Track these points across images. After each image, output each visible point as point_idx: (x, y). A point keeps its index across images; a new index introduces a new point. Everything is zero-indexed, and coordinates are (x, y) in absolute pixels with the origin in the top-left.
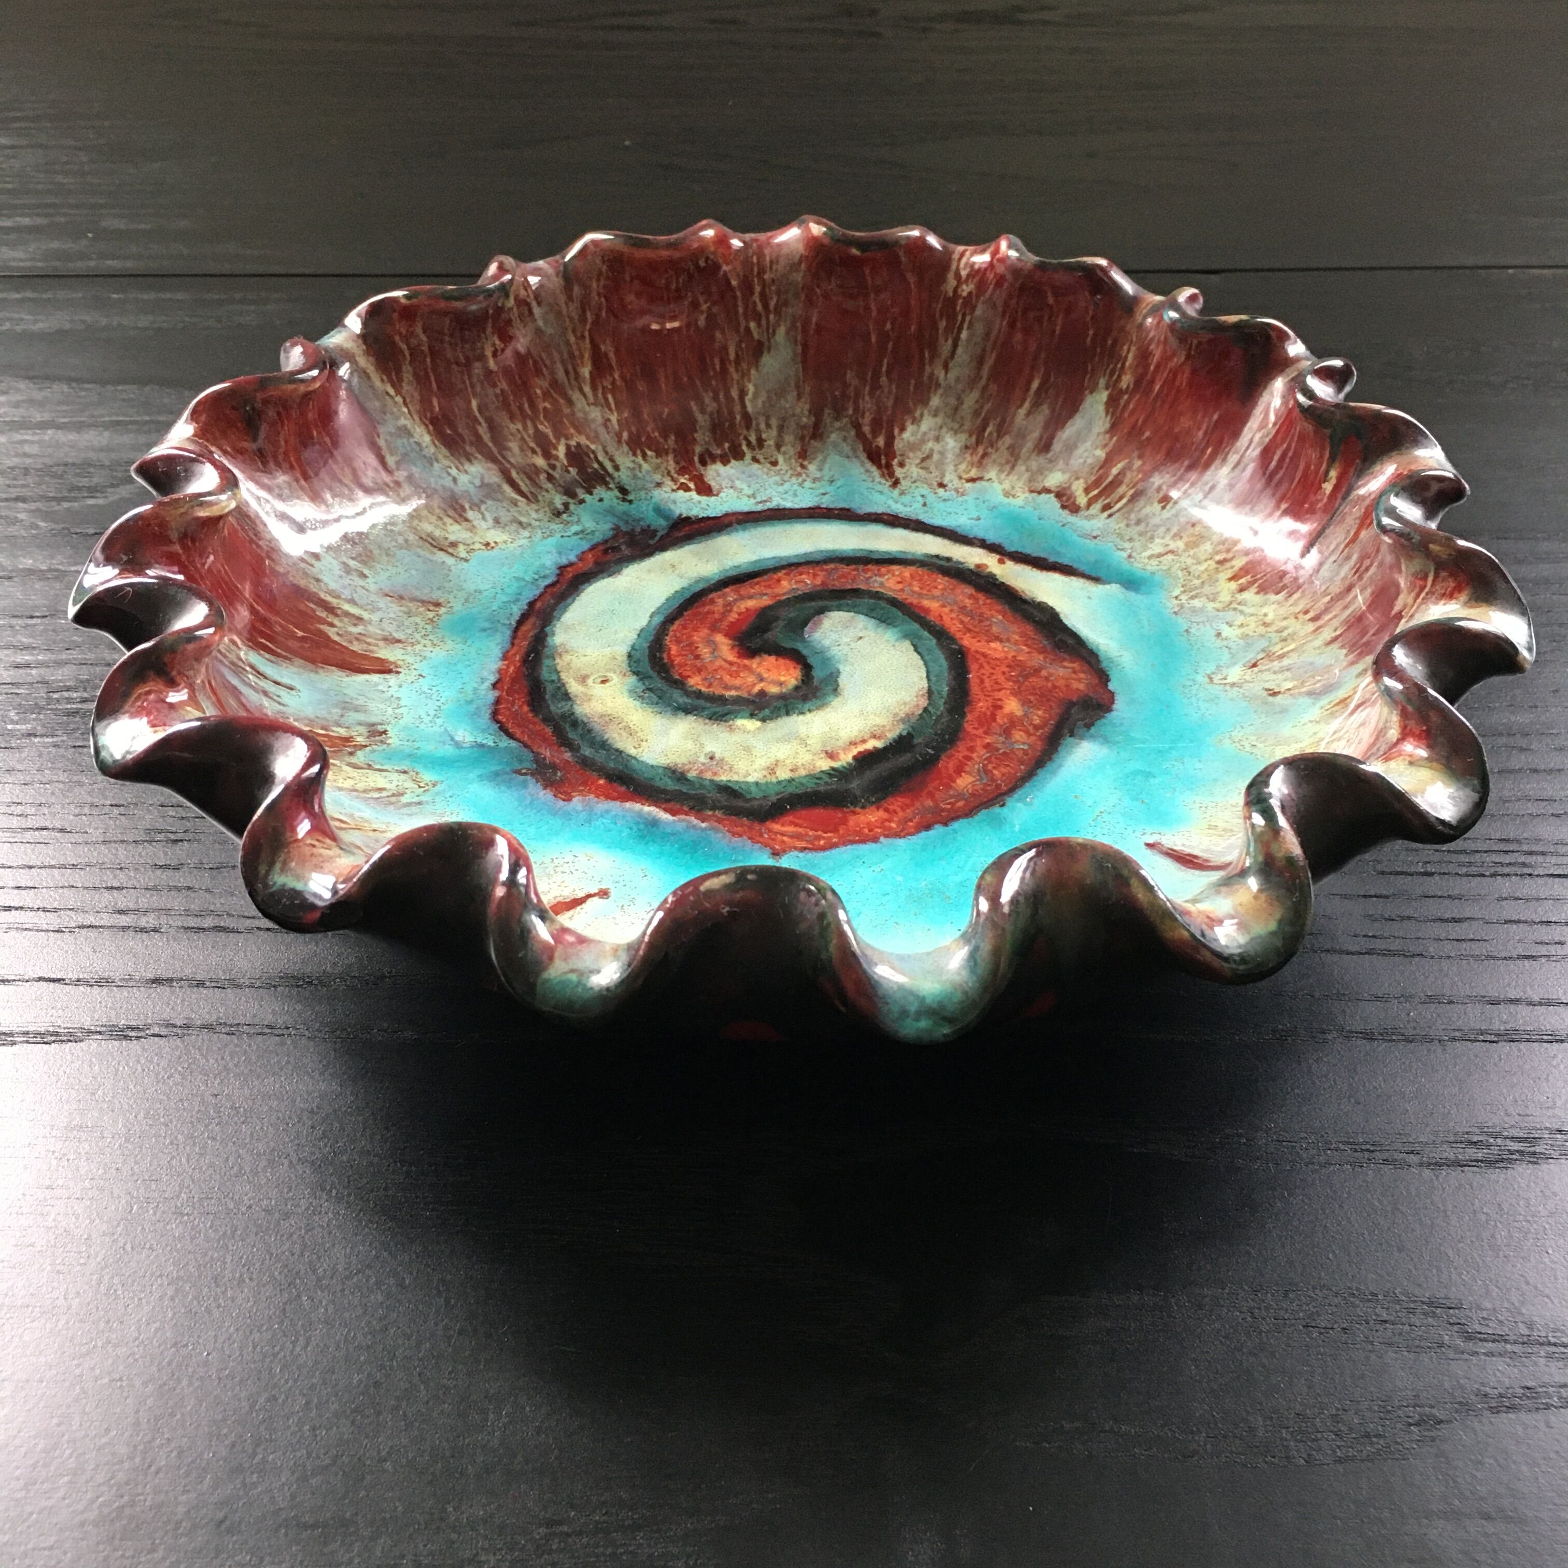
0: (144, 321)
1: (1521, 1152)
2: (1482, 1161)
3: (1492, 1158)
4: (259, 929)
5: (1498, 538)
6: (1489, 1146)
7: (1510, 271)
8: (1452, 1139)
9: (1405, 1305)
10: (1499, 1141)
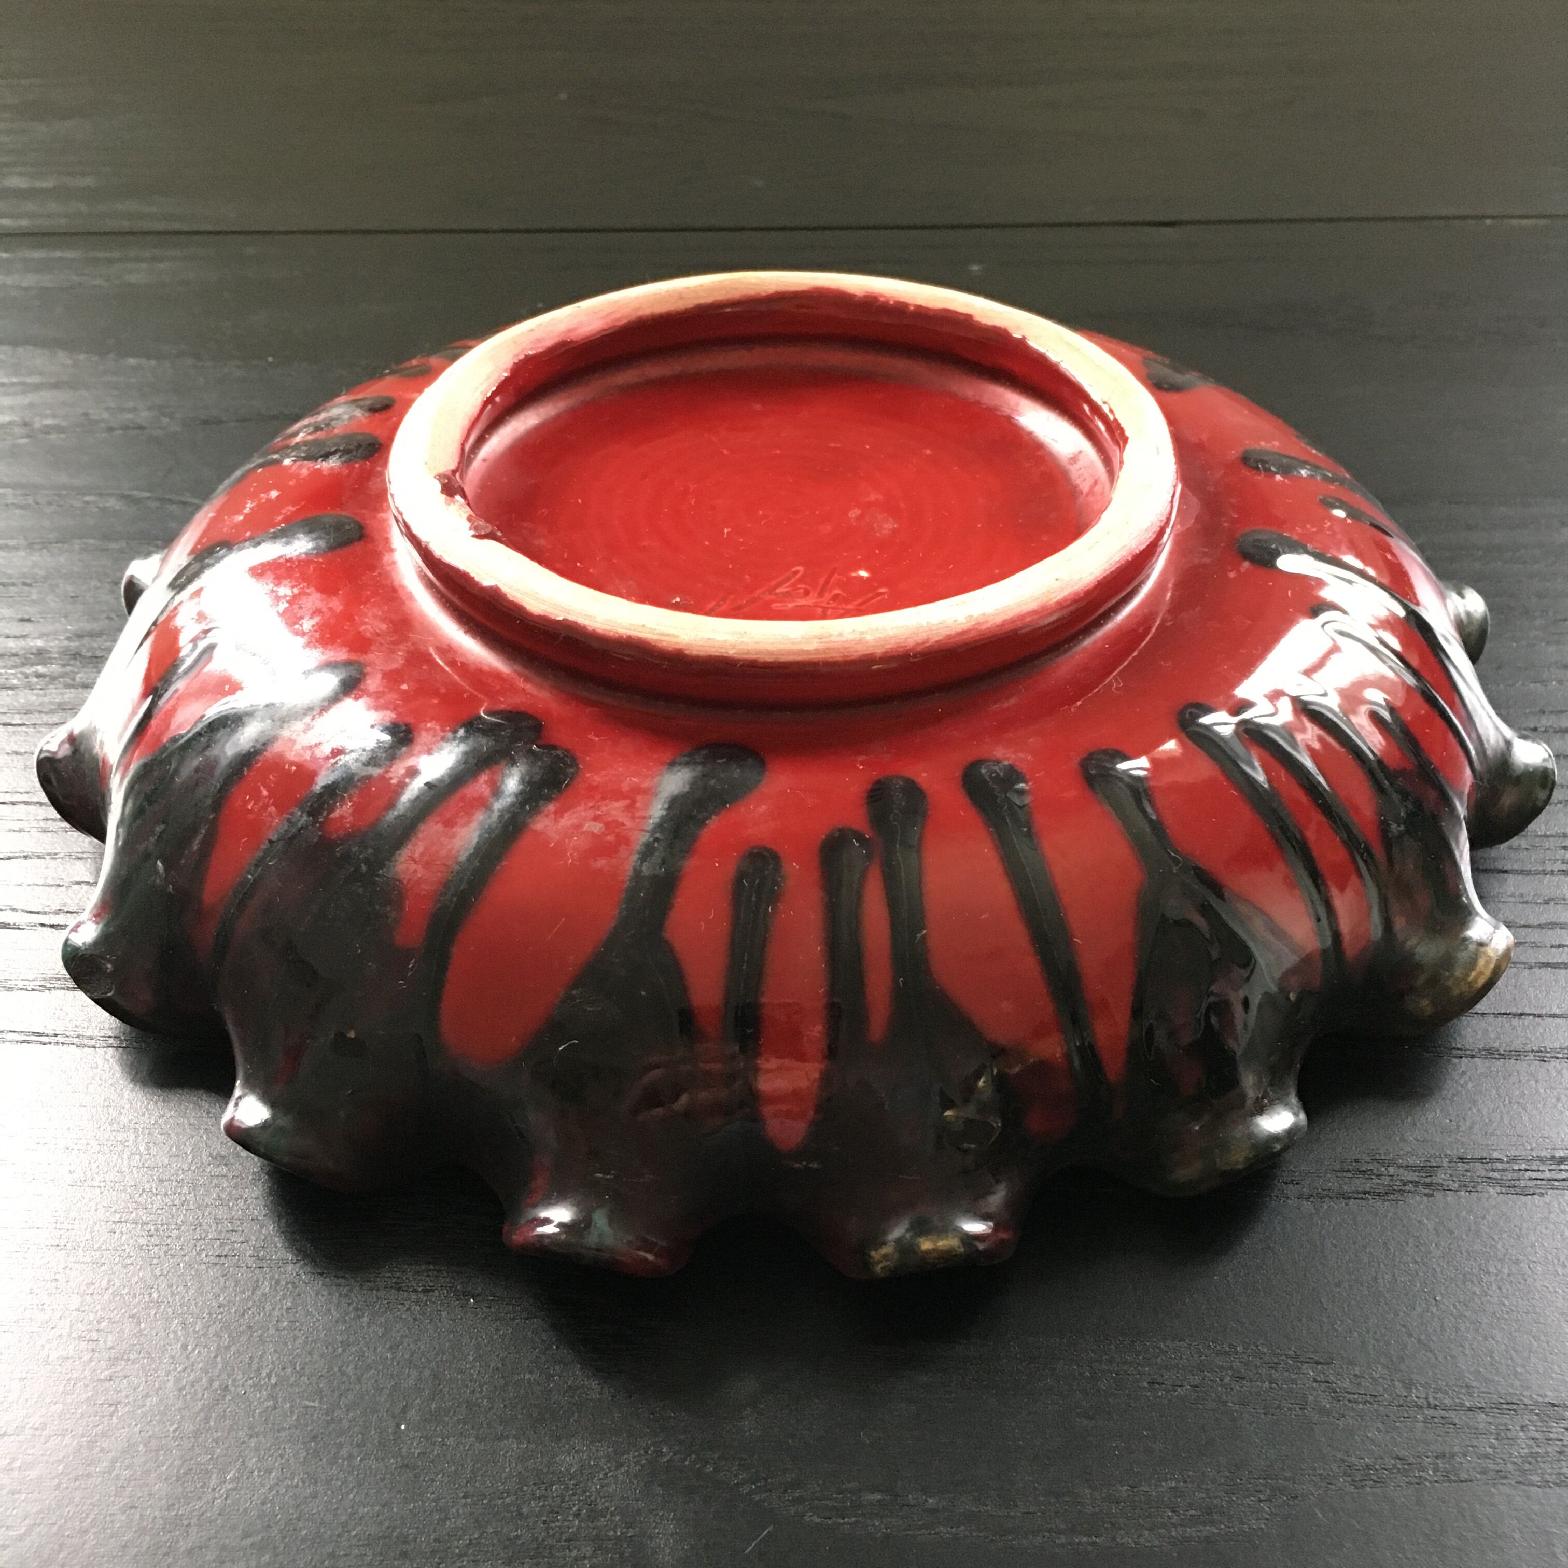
0: (30, 280)
1: (1416, 1184)
2: (1369, 1193)
3: (1382, 1190)
4: (43, 925)
5: (1450, 503)
6: (1379, 1176)
7: (1488, 222)
8: (1338, 1167)
9: (1266, 1359)
10: (1391, 1170)
